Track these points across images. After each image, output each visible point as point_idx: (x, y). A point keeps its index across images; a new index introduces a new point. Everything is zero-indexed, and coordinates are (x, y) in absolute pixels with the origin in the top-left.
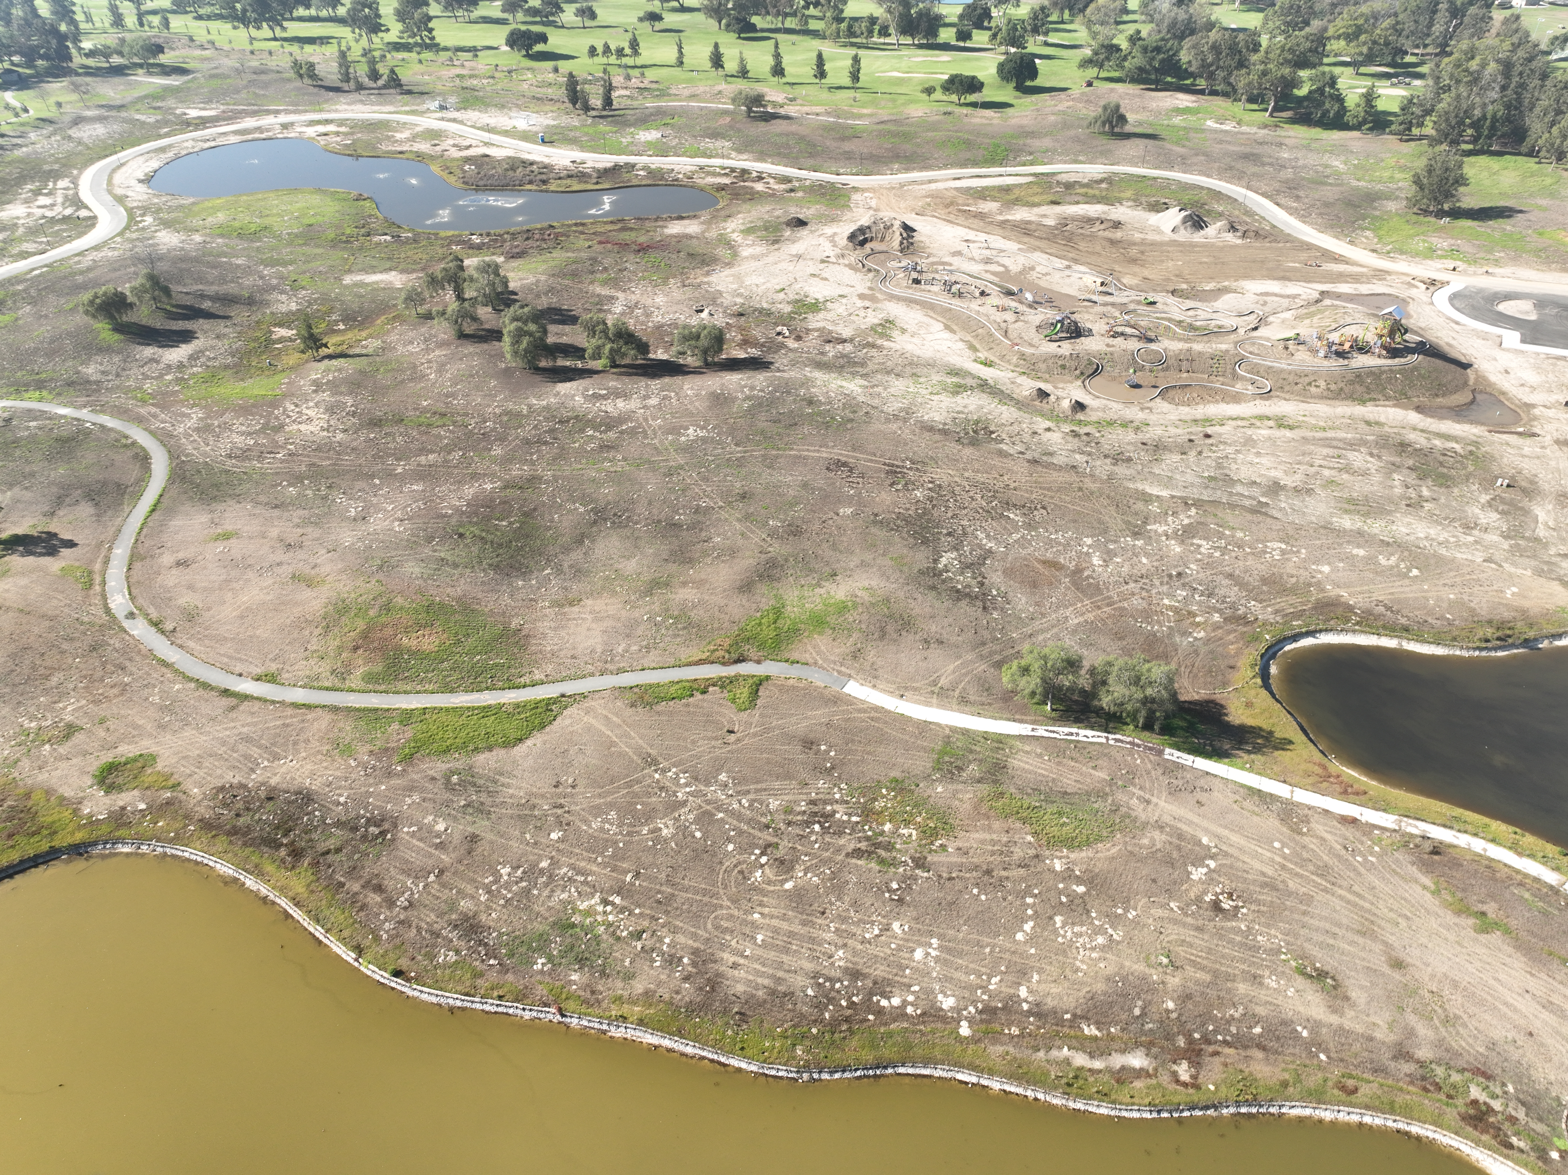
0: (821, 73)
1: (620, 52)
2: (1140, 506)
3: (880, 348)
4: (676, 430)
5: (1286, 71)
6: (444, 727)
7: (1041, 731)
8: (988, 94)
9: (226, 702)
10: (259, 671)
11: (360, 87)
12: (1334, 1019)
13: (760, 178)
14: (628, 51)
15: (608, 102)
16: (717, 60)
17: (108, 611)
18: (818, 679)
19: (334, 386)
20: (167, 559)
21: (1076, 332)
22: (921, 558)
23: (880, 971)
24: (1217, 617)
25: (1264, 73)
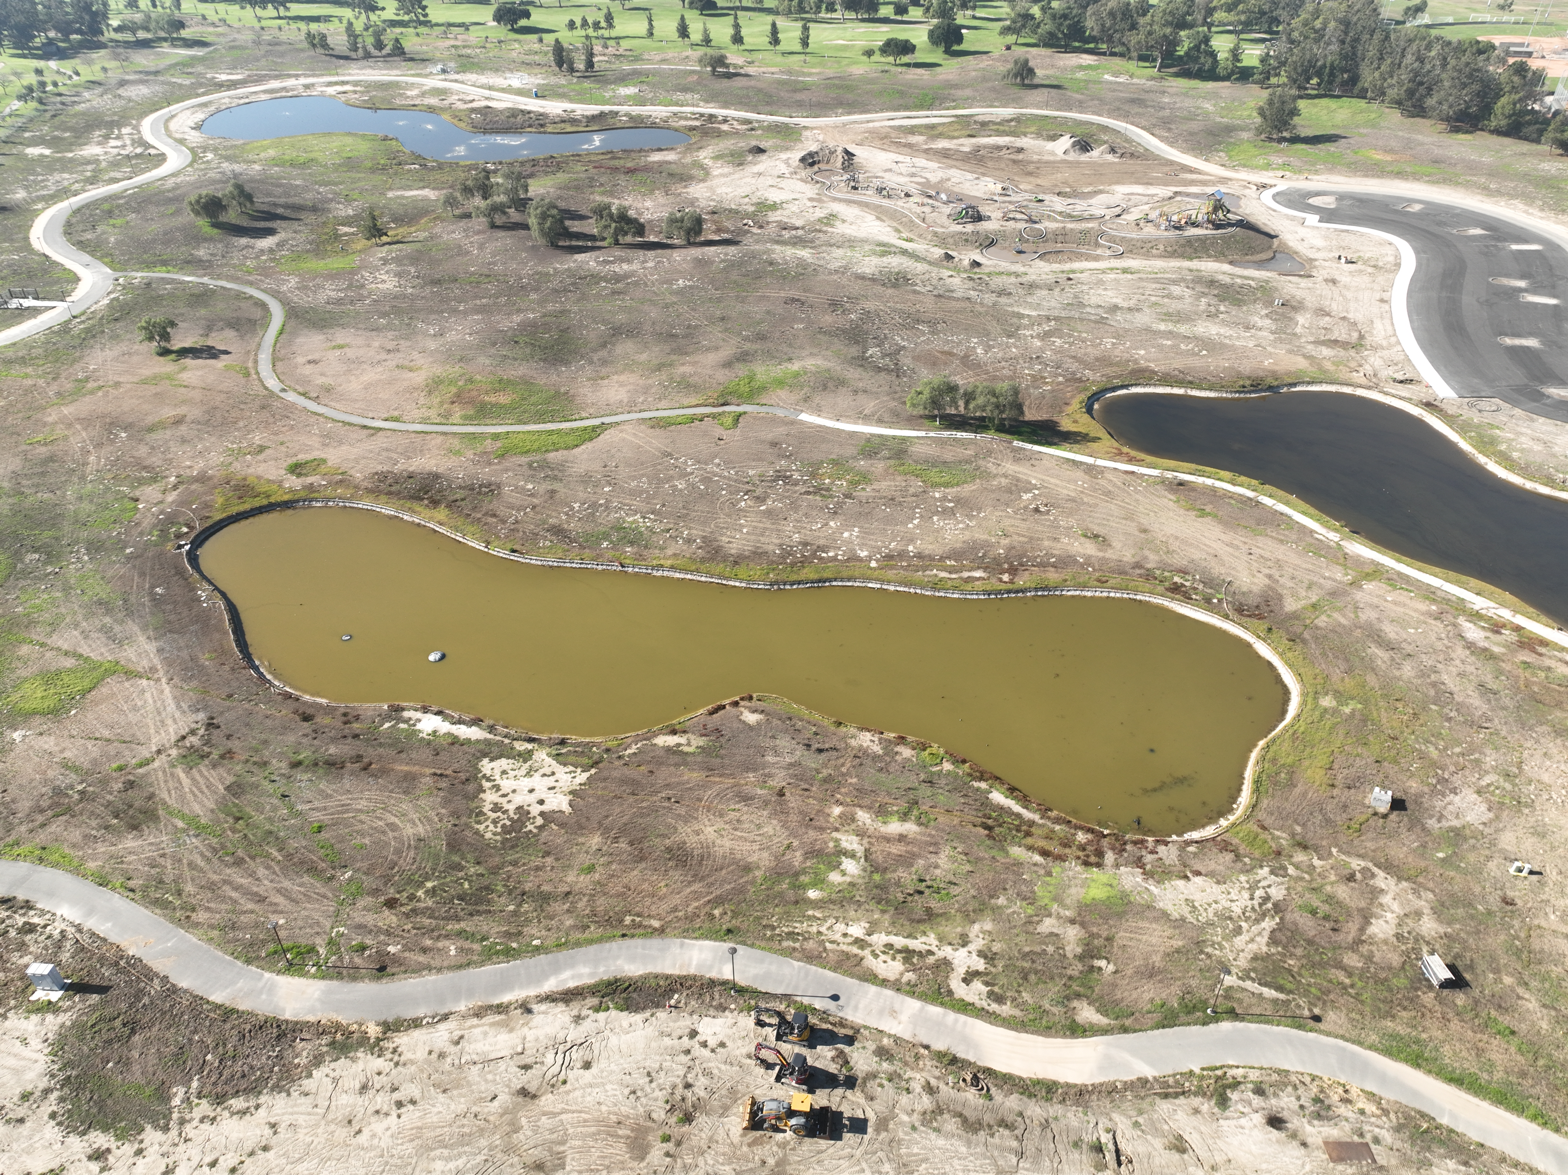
0: (775, 41)
1: (597, 26)
2: (1015, 320)
3: (825, 232)
4: (669, 282)
5: (1168, 30)
6: (524, 441)
7: (932, 434)
8: (919, 56)
9: (365, 432)
10: (386, 416)
11: (367, 56)
12: (1101, 554)
13: (725, 121)
14: (603, 24)
15: (590, 64)
16: (683, 31)
17: (266, 388)
18: (780, 413)
19: (398, 260)
20: (300, 360)
21: (978, 218)
22: (854, 351)
23: (822, 542)
24: (1061, 379)
25: (1150, 33)
